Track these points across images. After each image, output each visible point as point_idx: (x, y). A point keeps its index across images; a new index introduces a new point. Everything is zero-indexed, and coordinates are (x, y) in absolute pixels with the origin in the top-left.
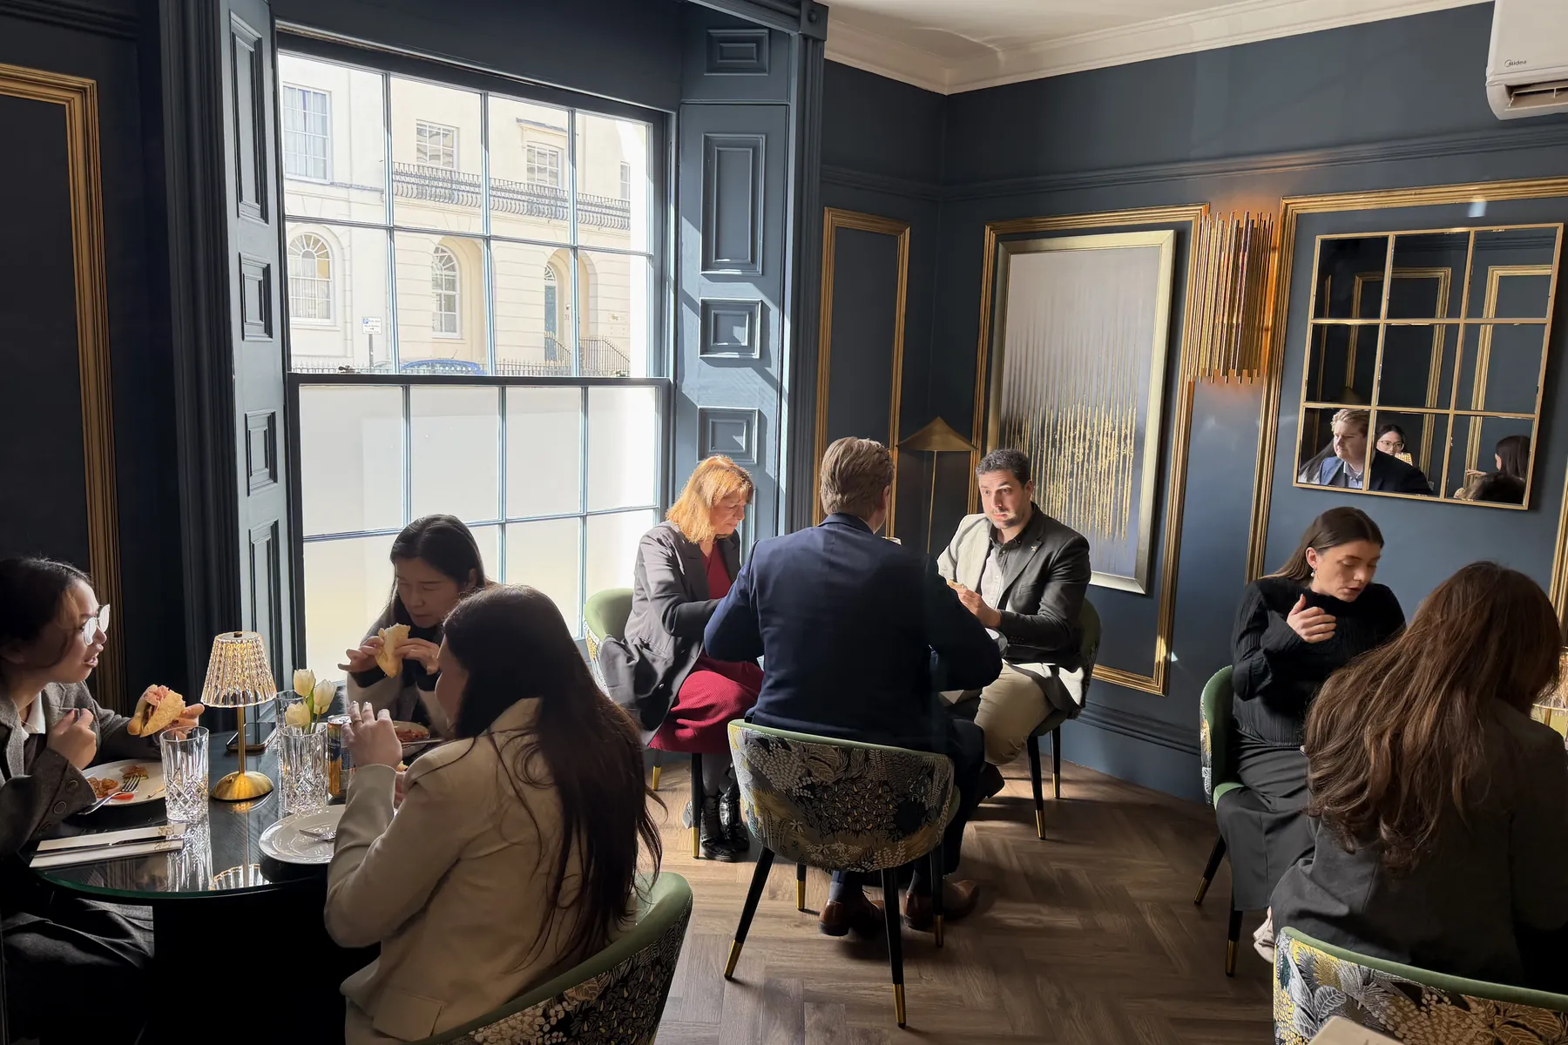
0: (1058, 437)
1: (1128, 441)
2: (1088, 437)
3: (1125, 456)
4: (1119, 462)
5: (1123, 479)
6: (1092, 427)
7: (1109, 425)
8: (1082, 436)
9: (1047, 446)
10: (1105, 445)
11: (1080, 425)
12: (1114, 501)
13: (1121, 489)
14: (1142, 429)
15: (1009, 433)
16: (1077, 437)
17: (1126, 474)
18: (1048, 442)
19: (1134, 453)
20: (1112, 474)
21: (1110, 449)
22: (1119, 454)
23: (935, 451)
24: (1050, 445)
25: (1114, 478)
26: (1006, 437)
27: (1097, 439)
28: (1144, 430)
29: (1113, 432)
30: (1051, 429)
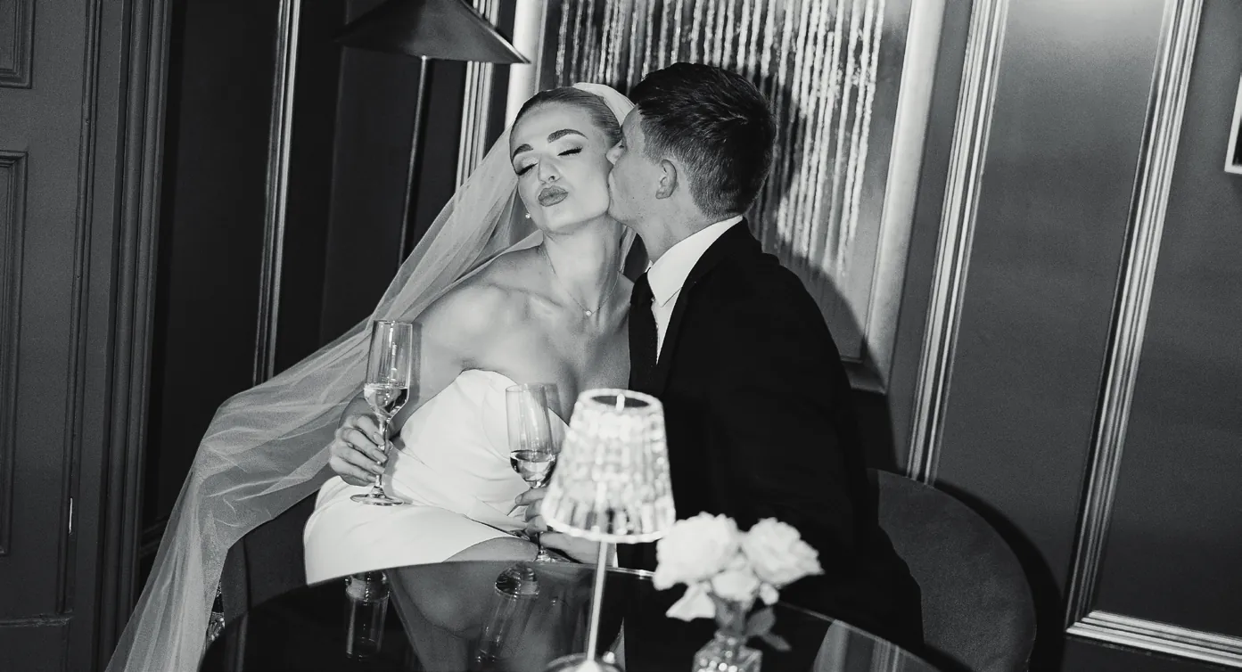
0: (695, 35)
1: (865, 57)
2: (768, 41)
3: (854, 90)
4: (840, 102)
5: (848, 140)
6: (780, 19)
7: (820, 18)
8: (754, 38)
9: (668, 58)
10: (808, 64)
11: (751, 14)
12: (824, 189)
13: (842, 164)
14: (898, 32)
15: (571, 23)
16: (743, 40)
17: (856, 130)
18: (669, 48)
19: (876, 83)
20: (823, 128)
21: (821, 72)
22: (842, 84)
23: (424, 58)
24: (674, 54)
25: (827, 138)
26: (563, 30)
27: (791, 47)
28: (904, 35)
29: (830, 35)
30: (678, 17)
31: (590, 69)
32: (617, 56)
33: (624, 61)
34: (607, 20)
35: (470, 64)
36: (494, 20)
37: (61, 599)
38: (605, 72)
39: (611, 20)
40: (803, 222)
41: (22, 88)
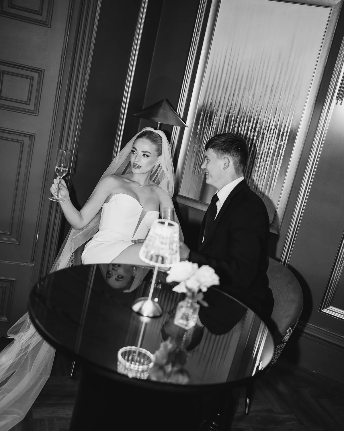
0: (237, 125)
1: (284, 137)
2: (257, 129)
3: (280, 146)
4: (276, 149)
5: (276, 160)
6: (261, 123)
7: (273, 124)
8: (253, 127)
9: (229, 131)
10: (268, 137)
11: (253, 121)
12: (268, 173)
13: (274, 167)
14: (295, 130)
15: (203, 118)
16: (250, 128)
17: (279, 157)
18: (229, 128)
19: (286, 145)
20: (270, 156)
21: (271, 140)
22: (277, 144)
23: (159, 123)
24: (231, 130)
25: (270, 159)
26: (201, 120)
27: (264, 132)
28: (297, 131)
29: (275, 129)
30: (233, 119)
31: (207, 131)
32: (214, 129)
33: (216, 130)
34: (213, 118)
35: (174, 126)
36: (182, 116)
37: (33, 258)
38: (211, 133)
39: (214, 118)
40: (261, 182)
41: (35, 116)
